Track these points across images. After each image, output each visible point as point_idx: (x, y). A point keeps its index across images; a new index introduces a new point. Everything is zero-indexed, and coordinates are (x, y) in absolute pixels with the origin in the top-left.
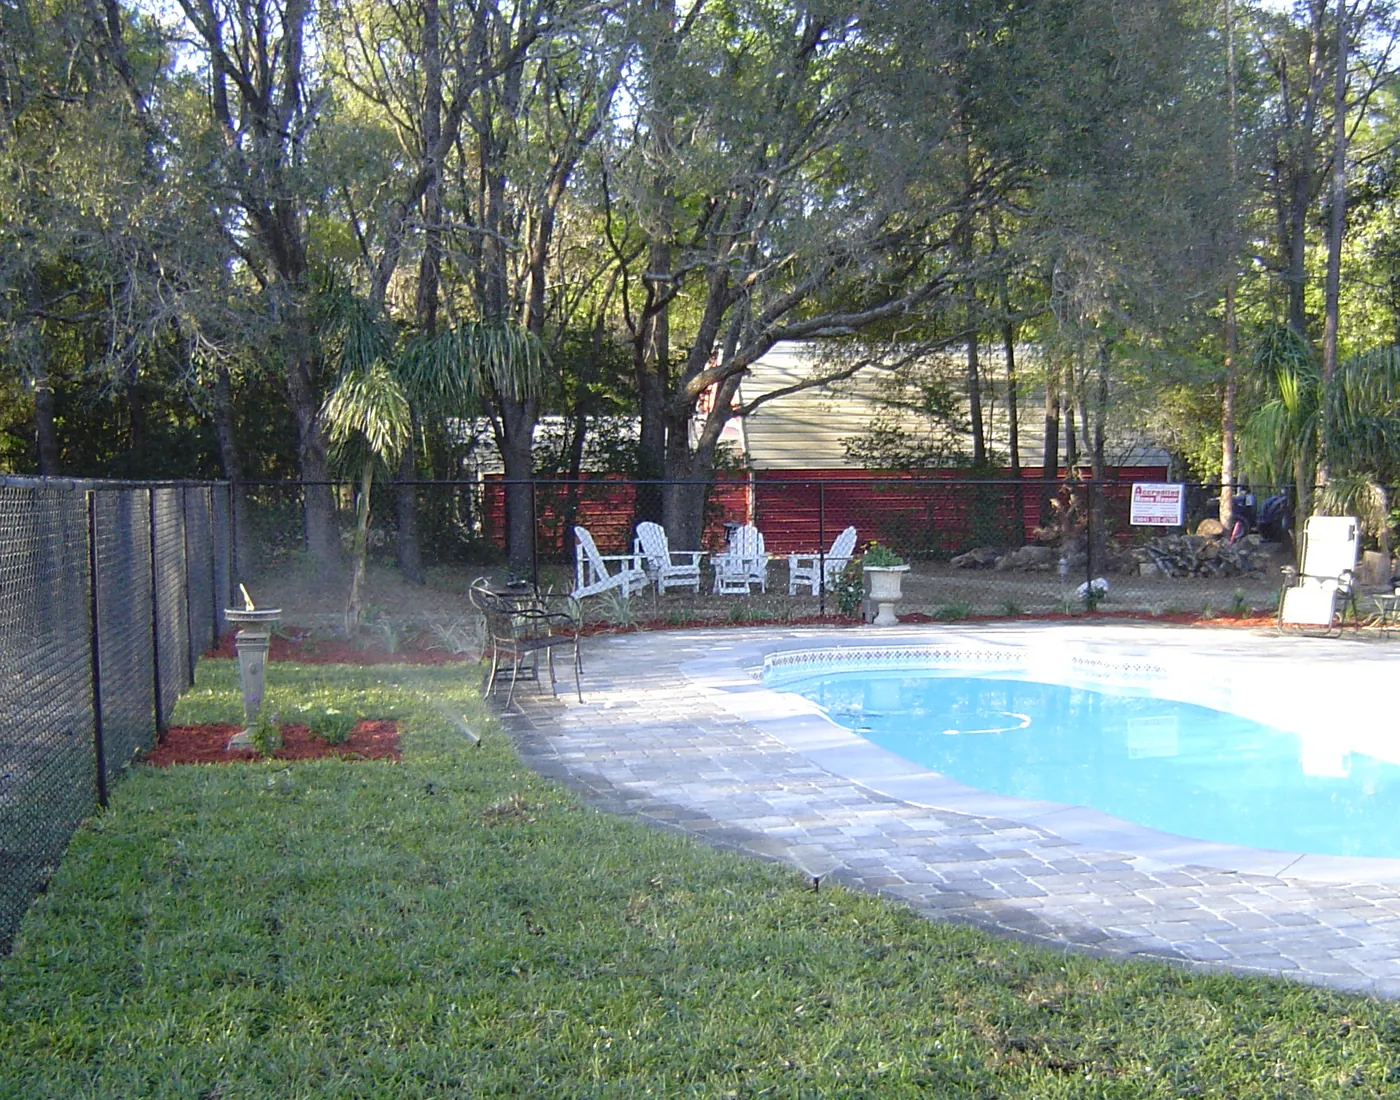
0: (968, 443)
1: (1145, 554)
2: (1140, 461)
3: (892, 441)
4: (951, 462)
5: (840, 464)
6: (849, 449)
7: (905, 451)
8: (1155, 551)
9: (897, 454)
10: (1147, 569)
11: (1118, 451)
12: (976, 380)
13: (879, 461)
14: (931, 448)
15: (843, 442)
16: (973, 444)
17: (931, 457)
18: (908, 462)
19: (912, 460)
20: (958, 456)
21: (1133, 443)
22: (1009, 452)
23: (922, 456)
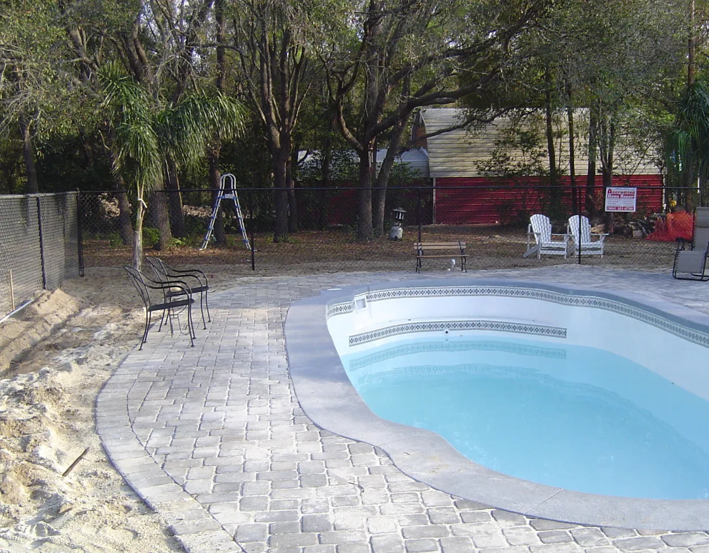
0: (545, 163)
1: (634, 225)
3: (503, 162)
4: (536, 173)
5: (477, 175)
6: (478, 167)
7: (512, 167)
8: (642, 223)
9: (507, 169)
10: (637, 233)
11: (629, 166)
12: (551, 127)
13: (496, 173)
14: (525, 165)
15: (475, 163)
16: (549, 162)
17: (525, 170)
18: (513, 173)
19: (515, 172)
20: (540, 169)
21: (637, 163)
22: (569, 167)
23: (520, 169)
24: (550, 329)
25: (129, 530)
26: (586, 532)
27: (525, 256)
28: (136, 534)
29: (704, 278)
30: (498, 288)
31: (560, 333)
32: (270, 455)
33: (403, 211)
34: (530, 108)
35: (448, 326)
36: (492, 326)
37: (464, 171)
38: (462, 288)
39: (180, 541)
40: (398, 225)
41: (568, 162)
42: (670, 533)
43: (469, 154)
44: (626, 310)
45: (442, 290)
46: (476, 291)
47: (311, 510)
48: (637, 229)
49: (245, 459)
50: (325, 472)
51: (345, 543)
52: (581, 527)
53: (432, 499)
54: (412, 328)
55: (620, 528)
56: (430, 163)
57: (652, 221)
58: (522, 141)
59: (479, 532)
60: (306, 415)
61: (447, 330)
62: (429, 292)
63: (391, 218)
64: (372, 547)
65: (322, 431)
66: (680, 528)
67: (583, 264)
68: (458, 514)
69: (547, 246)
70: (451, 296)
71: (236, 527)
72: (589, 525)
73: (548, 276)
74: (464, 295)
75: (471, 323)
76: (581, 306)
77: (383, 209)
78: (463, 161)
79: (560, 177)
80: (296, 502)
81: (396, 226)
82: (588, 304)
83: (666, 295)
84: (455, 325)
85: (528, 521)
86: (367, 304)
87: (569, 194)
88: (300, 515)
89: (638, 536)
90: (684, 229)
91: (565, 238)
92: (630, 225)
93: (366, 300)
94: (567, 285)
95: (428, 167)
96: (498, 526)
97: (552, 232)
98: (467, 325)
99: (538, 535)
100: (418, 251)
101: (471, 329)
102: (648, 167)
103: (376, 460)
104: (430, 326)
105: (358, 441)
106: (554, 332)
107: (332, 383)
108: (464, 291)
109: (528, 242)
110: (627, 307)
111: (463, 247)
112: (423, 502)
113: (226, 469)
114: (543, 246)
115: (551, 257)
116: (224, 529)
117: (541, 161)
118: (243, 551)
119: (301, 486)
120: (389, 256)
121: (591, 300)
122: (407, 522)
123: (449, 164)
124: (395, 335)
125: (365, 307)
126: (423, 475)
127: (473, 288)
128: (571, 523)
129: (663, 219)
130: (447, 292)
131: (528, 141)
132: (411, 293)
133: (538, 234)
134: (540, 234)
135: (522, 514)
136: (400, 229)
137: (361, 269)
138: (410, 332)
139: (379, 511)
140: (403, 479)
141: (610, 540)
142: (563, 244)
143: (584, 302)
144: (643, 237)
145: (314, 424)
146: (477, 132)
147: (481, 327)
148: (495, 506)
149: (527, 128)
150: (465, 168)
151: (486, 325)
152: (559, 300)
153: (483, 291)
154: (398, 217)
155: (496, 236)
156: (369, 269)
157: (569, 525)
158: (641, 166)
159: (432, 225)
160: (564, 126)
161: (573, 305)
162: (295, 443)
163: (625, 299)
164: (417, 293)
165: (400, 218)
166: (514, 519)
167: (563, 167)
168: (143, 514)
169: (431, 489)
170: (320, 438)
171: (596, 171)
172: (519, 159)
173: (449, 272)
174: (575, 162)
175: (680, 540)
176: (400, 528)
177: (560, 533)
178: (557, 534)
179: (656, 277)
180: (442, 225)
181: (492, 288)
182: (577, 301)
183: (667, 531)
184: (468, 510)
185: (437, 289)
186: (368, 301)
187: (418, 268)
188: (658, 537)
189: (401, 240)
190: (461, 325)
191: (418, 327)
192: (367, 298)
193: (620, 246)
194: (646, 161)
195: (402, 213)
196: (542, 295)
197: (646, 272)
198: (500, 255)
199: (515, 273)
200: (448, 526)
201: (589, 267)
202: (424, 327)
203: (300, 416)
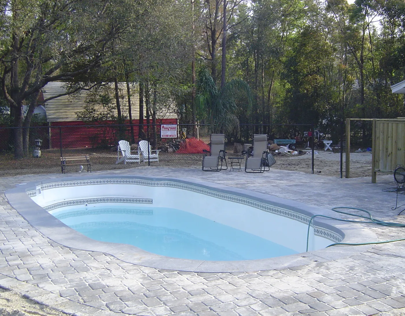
0: (116, 113)
1: (169, 145)
2: (168, 117)
3: (92, 112)
4: (110, 118)
5: (76, 120)
6: (78, 115)
7: (97, 115)
8: (173, 144)
9: (94, 116)
10: (170, 150)
11: (161, 114)
12: (118, 93)
13: (88, 118)
14: (104, 114)
15: (76, 113)
16: (117, 112)
17: (104, 117)
18: (97, 118)
19: (98, 118)
20: (112, 116)
21: (166, 112)
22: (128, 115)
23: (101, 116)
24: (143, 200)
25: (3, 299)
26: (224, 275)
27: (117, 163)
28: (8, 300)
29: (218, 170)
30: (112, 180)
31: (149, 201)
32: (52, 261)
33: (41, 141)
34: (104, 82)
35: (87, 201)
36: (111, 200)
37: (67, 118)
38: (92, 181)
39: (34, 300)
40: (38, 149)
41: (128, 112)
42: (260, 272)
43: (69, 108)
44: (185, 187)
45: (81, 182)
46: (100, 182)
47: (91, 281)
48: (170, 148)
49: (39, 264)
50: (85, 266)
51: (117, 291)
52: (221, 274)
53: (147, 271)
54: (67, 203)
55: (238, 272)
56: (47, 114)
57: (177, 143)
58: (102, 101)
59: (177, 280)
60: (56, 243)
61: (87, 204)
62: (74, 184)
63: (33, 145)
64: (131, 291)
65: (71, 249)
66: (263, 269)
67: (152, 166)
68: (163, 275)
69: (129, 157)
70: (86, 185)
71: (58, 292)
72: (224, 273)
73: (136, 172)
74: (94, 185)
75: (100, 199)
76: (160, 186)
77: (28, 140)
78: (66, 112)
79: (124, 120)
80: (81, 279)
81: (37, 149)
82: (163, 185)
83: (202, 178)
84: (91, 201)
85: (196, 274)
86: (41, 191)
87: (129, 130)
88: (87, 284)
89: (247, 274)
90: (195, 147)
91: (139, 152)
92: (166, 146)
93: (41, 189)
94: (149, 176)
95: (46, 116)
96: (184, 277)
97: (131, 150)
98: (97, 200)
99: (204, 278)
100: (64, 161)
101: (100, 203)
102: (172, 114)
103: (108, 258)
104: (77, 202)
105: (93, 251)
106: (146, 201)
107: (60, 228)
108: (94, 182)
109: (118, 156)
110: (186, 185)
111: (88, 159)
112: (143, 272)
113: (33, 269)
114: (127, 157)
115: (132, 163)
116: (52, 293)
117: (113, 112)
118: (69, 300)
119: (78, 272)
120: (39, 166)
121: (165, 183)
122: (141, 280)
123: (57, 114)
124: (58, 208)
125: (40, 193)
126: (136, 262)
127: (99, 180)
128: (216, 273)
129: (184, 142)
130: (84, 183)
131: (105, 101)
132: (64, 184)
133: (124, 151)
134: (125, 151)
135: (192, 272)
136: (40, 151)
137: (28, 173)
138: (66, 206)
139: (124, 278)
140: (127, 264)
141: (236, 277)
142: (138, 156)
143: (161, 184)
144: (174, 151)
145: (64, 246)
146: (75, 96)
147: (105, 201)
148: (178, 270)
149: (102, 93)
150: (67, 116)
151: (108, 200)
152: (147, 184)
153: (104, 182)
154: (38, 144)
155: (94, 154)
156: (34, 173)
157: (216, 274)
158: (168, 114)
159: (50, 149)
160: (125, 92)
161: (155, 186)
162: (60, 255)
163: (184, 181)
164: (68, 184)
165: (39, 145)
166: (190, 274)
167: (125, 115)
168: (4, 292)
169: (143, 267)
170: (72, 252)
171: (144, 117)
172: (101, 110)
173: (80, 173)
174: (132, 112)
175: (265, 273)
176: (139, 283)
177: (213, 277)
178: (212, 277)
179: (193, 171)
180: (55, 149)
181: (109, 180)
182: (158, 184)
183: (258, 271)
184: (166, 273)
185: (79, 182)
186: (42, 190)
187: (63, 171)
188: (256, 273)
189: (40, 157)
190: (94, 201)
191: (70, 203)
192: (41, 188)
193: (165, 157)
194: (171, 111)
195: (40, 142)
196: (137, 182)
197: (187, 169)
198: (102, 163)
199: (118, 171)
200: (161, 280)
201: (155, 167)
202: (74, 203)
203: (53, 243)
